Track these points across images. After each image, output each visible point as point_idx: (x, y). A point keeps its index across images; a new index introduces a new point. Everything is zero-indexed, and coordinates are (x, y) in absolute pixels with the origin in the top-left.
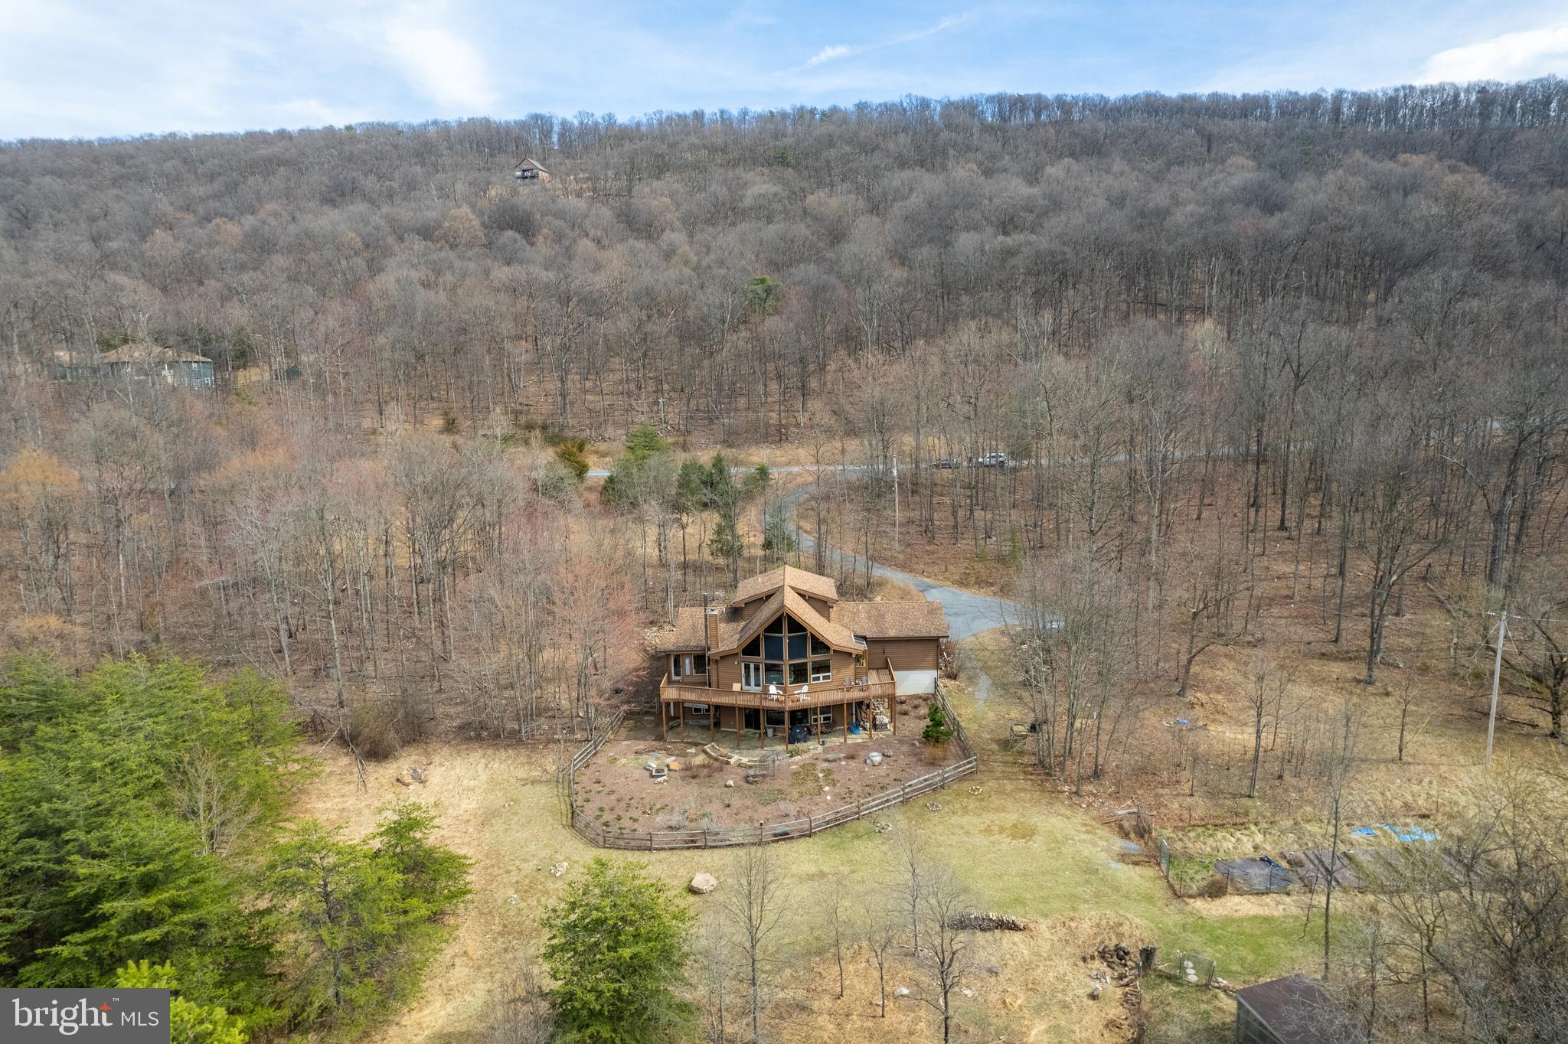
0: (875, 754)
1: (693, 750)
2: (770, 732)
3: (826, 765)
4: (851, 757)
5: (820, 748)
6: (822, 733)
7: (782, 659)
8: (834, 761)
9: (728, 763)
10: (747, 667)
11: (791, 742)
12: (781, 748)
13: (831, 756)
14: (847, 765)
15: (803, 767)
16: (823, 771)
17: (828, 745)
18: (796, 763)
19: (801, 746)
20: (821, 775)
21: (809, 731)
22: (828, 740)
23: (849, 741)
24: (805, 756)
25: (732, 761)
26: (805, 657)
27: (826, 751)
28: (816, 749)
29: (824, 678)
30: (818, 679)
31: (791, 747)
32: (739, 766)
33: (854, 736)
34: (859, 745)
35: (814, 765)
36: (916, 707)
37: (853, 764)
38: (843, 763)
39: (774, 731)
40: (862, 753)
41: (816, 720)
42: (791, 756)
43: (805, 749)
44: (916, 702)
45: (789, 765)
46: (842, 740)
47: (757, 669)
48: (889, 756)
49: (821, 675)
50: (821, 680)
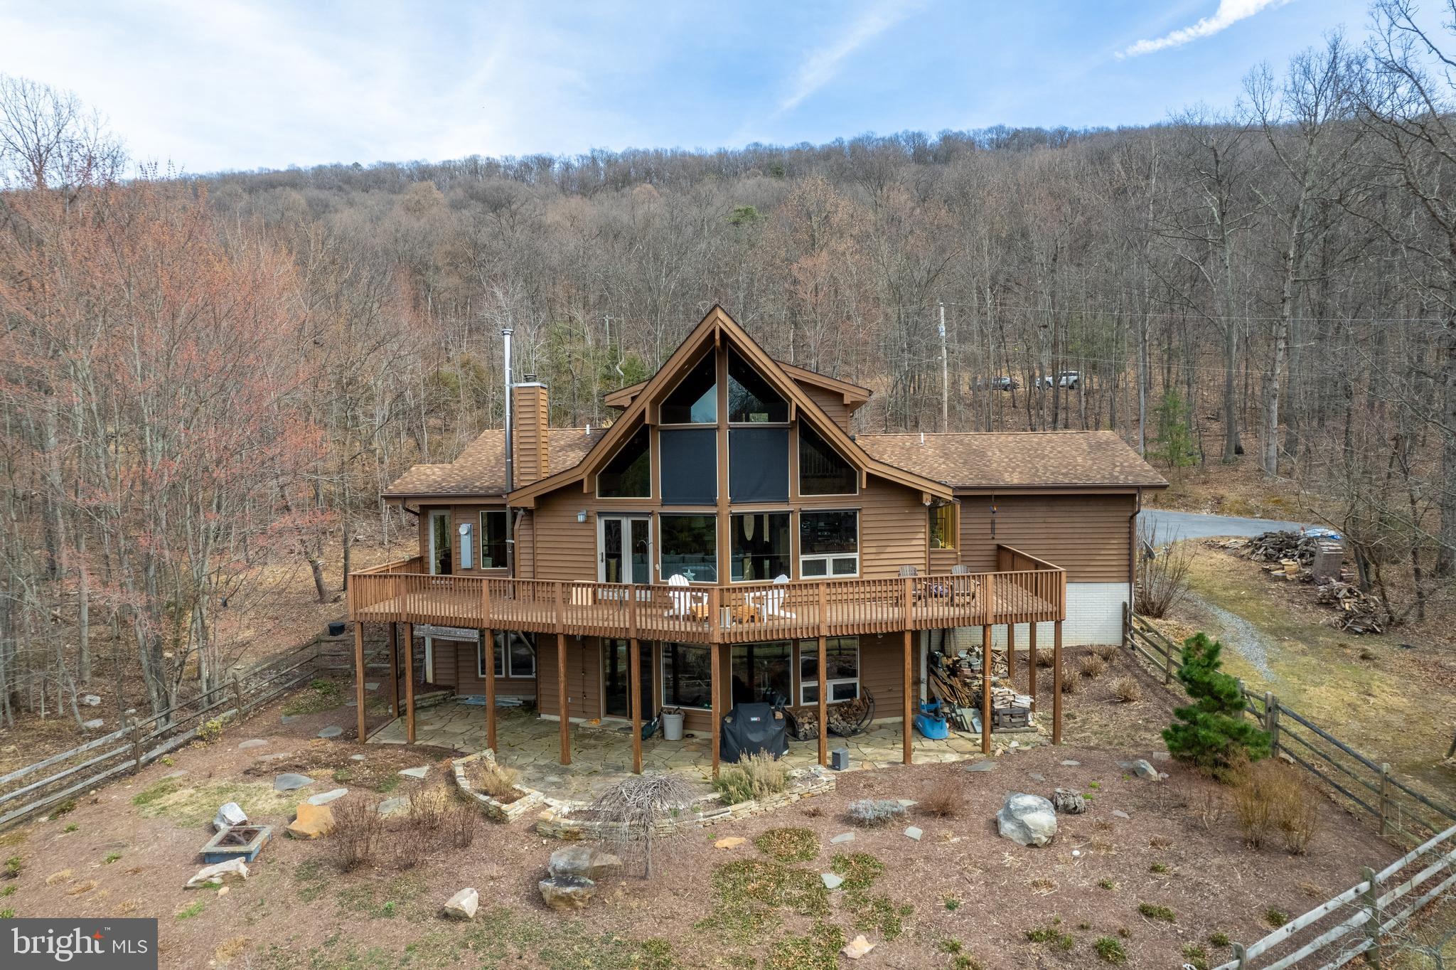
0: (1029, 800)
1: (420, 772)
2: (673, 725)
3: (849, 836)
4: (938, 811)
5: (827, 777)
6: (831, 732)
7: (712, 501)
8: (879, 822)
9: (498, 818)
10: (613, 531)
11: (728, 754)
12: (697, 772)
13: (866, 806)
14: (929, 838)
15: (764, 842)
16: (840, 862)
17: (852, 767)
18: (739, 828)
19: (761, 766)
20: (832, 880)
21: (791, 724)
22: (852, 752)
23: (919, 760)
24: (773, 802)
25: (514, 811)
26: (785, 499)
27: (846, 786)
28: (813, 778)
29: (840, 567)
30: (819, 567)
31: (726, 770)
32: (533, 829)
33: (928, 744)
34: (951, 769)
35: (805, 835)
36: (1087, 674)
37: (951, 837)
38: (914, 832)
39: (687, 722)
40: (975, 797)
41: (813, 694)
42: (724, 802)
43: (775, 776)
44: (1087, 661)
45: (715, 831)
46: (897, 754)
47: (640, 530)
48: (1074, 811)
49: (829, 558)
50: (830, 575)
